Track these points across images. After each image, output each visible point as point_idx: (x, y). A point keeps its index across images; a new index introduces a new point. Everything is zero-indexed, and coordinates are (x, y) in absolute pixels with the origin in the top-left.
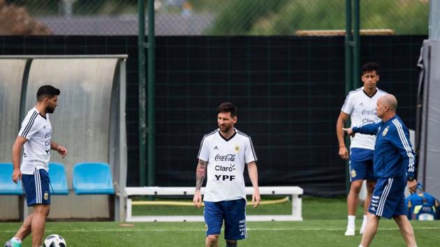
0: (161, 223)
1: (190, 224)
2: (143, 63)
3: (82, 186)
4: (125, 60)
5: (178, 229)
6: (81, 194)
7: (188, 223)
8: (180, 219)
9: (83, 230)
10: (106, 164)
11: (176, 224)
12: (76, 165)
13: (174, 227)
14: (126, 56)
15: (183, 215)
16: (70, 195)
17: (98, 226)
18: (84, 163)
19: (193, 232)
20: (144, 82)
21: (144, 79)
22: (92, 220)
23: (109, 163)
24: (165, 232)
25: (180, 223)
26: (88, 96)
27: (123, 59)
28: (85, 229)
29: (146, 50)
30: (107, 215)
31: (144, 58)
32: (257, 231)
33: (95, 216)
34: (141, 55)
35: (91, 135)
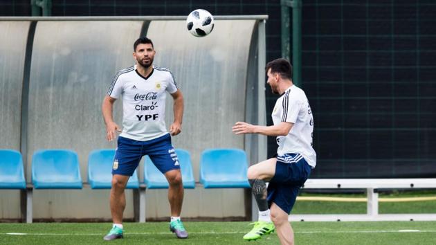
0: (310, 223)
1: (346, 225)
2: (287, 25)
3: (211, 178)
4: (265, 21)
5: (331, 231)
6: (209, 187)
7: (343, 222)
8: (332, 218)
9: (213, 232)
10: (242, 151)
11: (328, 224)
12: (204, 152)
13: (325, 228)
14: (266, 16)
15: (337, 213)
16: (196, 189)
17: (231, 227)
18: (213, 149)
19: (349, 234)
20: (288, 49)
21: (289, 45)
22: (224, 219)
23: (244, 149)
24: (314, 234)
25: (333, 223)
26: (219, 65)
27: (261, 21)
28: (215, 230)
29: (290, 9)
30: (242, 214)
31: (289, 19)
32: (428, 233)
33: (227, 215)
34: (284, 15)
35: (223, 114)
